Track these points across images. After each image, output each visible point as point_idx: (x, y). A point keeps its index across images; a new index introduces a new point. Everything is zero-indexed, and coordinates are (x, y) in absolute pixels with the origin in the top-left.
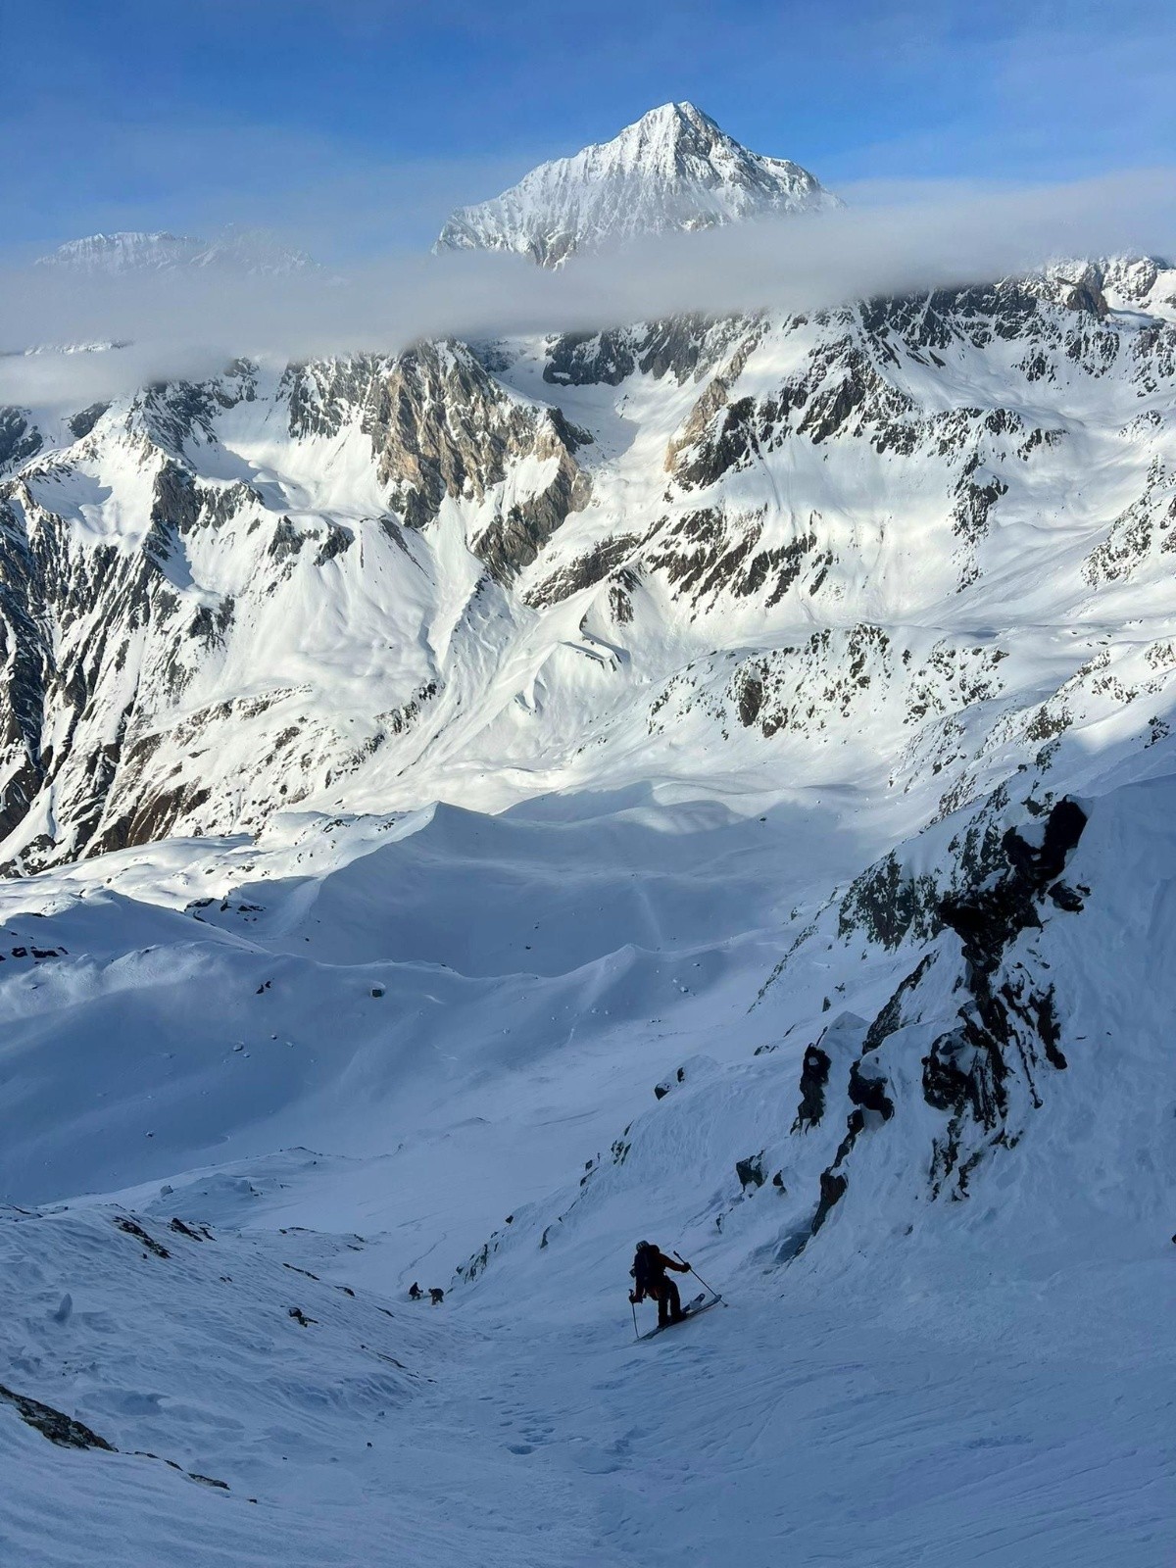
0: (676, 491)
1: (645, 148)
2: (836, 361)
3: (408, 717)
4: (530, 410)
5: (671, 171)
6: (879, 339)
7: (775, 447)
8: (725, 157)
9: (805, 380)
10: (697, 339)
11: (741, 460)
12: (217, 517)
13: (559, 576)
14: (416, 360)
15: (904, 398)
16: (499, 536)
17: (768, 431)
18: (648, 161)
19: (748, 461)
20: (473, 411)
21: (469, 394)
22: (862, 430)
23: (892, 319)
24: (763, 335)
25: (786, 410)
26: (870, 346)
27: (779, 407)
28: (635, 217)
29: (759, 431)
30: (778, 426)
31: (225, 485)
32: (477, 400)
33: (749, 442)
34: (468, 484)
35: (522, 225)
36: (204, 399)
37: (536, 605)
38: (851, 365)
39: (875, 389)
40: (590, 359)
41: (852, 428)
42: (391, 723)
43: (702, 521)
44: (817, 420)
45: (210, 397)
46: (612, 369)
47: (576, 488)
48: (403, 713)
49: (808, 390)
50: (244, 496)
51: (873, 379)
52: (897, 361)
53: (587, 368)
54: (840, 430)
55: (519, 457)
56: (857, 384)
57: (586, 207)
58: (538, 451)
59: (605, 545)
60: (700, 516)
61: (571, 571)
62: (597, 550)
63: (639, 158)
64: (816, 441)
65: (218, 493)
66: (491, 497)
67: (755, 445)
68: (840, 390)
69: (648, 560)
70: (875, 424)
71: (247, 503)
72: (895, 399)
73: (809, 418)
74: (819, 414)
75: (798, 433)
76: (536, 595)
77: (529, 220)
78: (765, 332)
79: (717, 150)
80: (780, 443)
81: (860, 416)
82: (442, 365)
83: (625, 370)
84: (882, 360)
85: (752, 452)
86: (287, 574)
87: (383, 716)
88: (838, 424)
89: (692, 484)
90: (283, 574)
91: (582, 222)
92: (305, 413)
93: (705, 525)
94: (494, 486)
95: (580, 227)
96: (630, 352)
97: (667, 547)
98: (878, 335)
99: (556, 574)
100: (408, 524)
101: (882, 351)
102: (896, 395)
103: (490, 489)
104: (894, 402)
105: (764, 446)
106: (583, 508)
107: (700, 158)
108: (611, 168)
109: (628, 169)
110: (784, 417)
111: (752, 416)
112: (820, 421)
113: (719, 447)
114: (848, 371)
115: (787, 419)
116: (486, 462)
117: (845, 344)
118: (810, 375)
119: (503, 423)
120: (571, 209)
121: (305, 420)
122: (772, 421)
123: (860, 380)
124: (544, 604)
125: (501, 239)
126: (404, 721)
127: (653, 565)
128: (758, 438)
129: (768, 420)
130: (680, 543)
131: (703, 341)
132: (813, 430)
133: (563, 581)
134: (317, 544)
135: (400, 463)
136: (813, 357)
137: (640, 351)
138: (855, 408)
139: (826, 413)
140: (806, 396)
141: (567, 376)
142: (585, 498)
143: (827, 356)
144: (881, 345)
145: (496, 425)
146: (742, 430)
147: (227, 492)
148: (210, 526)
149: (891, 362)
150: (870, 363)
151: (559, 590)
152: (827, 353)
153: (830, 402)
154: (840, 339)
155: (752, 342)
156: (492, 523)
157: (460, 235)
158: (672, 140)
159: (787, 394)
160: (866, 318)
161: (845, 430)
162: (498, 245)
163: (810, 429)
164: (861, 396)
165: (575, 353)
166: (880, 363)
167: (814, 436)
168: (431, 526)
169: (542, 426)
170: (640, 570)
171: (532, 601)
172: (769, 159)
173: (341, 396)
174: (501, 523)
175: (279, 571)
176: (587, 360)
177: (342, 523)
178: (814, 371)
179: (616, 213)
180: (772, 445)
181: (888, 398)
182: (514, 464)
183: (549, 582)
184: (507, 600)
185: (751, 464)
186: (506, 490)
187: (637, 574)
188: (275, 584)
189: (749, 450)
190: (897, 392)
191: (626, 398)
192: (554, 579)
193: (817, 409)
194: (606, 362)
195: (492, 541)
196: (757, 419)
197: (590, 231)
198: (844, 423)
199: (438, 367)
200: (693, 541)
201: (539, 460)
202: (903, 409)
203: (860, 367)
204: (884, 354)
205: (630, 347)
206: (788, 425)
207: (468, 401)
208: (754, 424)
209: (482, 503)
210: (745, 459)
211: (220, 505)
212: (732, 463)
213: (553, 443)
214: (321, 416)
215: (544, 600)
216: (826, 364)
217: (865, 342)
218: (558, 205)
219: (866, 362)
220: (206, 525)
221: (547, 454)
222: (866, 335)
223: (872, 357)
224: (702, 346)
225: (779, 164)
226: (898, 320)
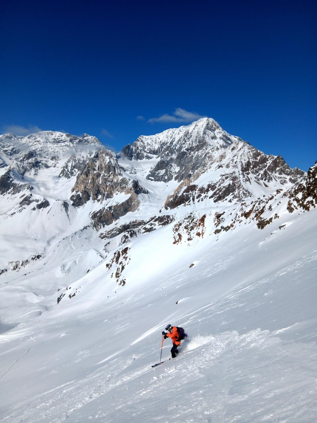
0: (163, 209)
1: (196, 127)
2: (228, 178)
3: (22, 265)
4: (128, 179)
5: (202, 133)
6: (246, 175)
7: (200, 201)
8: (219, 133)
9: (217, 183)
10: (192, 172)
11: (187, 203)
12: (14, 192)
13: (114, 230)
14: (98, 160)
15: (249, 193)
16: (101, 214)
17: (199, 196)
18: (196, 130)
19: (189, 203)
20: (109, 176)
21: (110, 171)
22: (232, 200)
23: (252, 170)
24: (208, 169)
25: (208, 190)
26: (241, 176)
27: (205, 189)
28: (188, 143)
29: (196, 195)
30: (203, 195)
31: (22, 183)
32: (112, 173)
33: (191, 198)
34: (100, 197)
35: (158, 142)
36: (40, 164)
37: (102, 238)
38: (233, 180)
39: (240, 189)
40: (161, 175)
41: (228, 200)
42: (14, 266)
43: (165, 218)
44: (217, 195)
45: (43, 164)
46: (166, 178)
47: (134, 204)
48: (21, 263)
49: (217, 186)
50: (26, 187)
51: (240, 185)
52: (250, 182)
53: (159, 177)
54: (224, 199)
55: (120, 192)
56: (233, 186)
57: (176, 140)
58: (126, 191)
59: (133, 222)
60: (165, 217)
61: (119, 228)
62: (130, 223)
63: (194, 129)
64: (215, 201)
65: (18, 185)
66: (104, 202)
67: (193, 200)
68: (227, 187)
69: (143, 229)
70: (237, 199)
71: (26, 189)
72: (246, 192)
73: (215, 194)
74: (218, 193)
75: (210, 198)
76: (104, 234)
77: (161, 141)
78: (209, 168)
79: (217, 131)
80: (202, 200)
81: (232, 196)
82: (105, 162)
83: (169, 179)
84: (245, 181)
85: (192, 202)
86: (20, 211)
87: (12, 262)
88: (224, 198)
89: (168, 208)
90: (19, 211)
91: (174, 143)
92: (65, 172)
93: (166, 220)
94: (108, 199)
95: (173, 144)
96: (173, 174)
97: (151, 226)
98: (246, 174)
99: (114, 229)
100: (73, 205)
101: (245, 178)
102: (247, 191)
103: (106, 200)
104: (245, 193)
105: (196, 200)
106: (134, 211)
107: (212, 132)
108: (186, 131)
109: (190, 132)
110: (206, 193)
111: (196, 191)
112: (218, 196)
113: (180, 197)
114: (231, 182)
115: (207, 193)
116: (107, 191)
117: (233, 174)
118: (219, 182)
119: (118, 181)
120: (172, 140)
121: (64, 174)
122: (202, 193)
123: (235, 185)
124: (106, 238)
125: (151, 145)
126: (20, 266)
127: (144, 231)
128: (195, 197)
129: (200, 192)
130: (155, 225)
131: (194, 173)
132: (215, 198)
133: (115, 232)
134: (37, 204)
135: (79, 187)
136: (221, 177)
137: (176, 174)
138: (231, 194)
139: (221, 193)
140: (216, 187)
141: (153, 178)
142: (135, 208)
143: (226, 177)
144: (246, 177)
145: (115, 181)
146: (190, 194)
147: (22, 185)
148: (10, 194)
149: (248, 182)
150: (240, 181)
151: (113, 234)
152: (226, 176)
153: (223, 190)
154: (231, 172)
155: (204, 171)
156: (101, 209)
157: (140, 142)
158: (205, 126)
159: (209, 186)
160: (242, 168)
161: (226, 200)
162: (150, 146)
163: (214, 198)
164: (234, 190)
165: (157, 172)
166: (244, 181)
167: (215, 200)
168: (81, 207)
169: (130, 184)
170: (139, 231)
171: (102, 236)
172: (233, 136)
173: (76, 168)
174: (104, 210)
175: (19, 210)
176: (160, 175)
177: (49, 200)
178: (220, 181)
179: (184, 141)
180: (199, 200)
181: (243, 192)
182: (117, 194)
183: (110, 231)
184: (94, 234)
185: (190, 204)
186: (111, 201)
187: (137, 233)
188: (15, 213)
189: (190, 200)
190: (247, 190)
191: (167, 186)
192: (112, 230)
193: (218, 192)
194: (165, 176)
195: (98, 215)
196: (197, 192)
197: (176, 145)
198: (226, 198)
199: (104, 162)
200: (160, 225)
201: (125, 194)
202: (248, 196)
203: (236, 181)
204: (246, 179)
205: (173, 173)
206: (207, 195)
207: (109, 173)
208: (196, 193)
209: (101, 203)
210: (188, 203)
211: (17, 188)
212: (183, 203)
213: (131, 189)
214: (68, 173)
215: (106, 237)
216: (225, 179)
217: (240, 175)
218: (169, 139)
219: (238, 180)
220: (9, 193)
221: (128, 193)
222: (241, 172)
223: (241, 179)
224: (193, 174)
225: (236, 137)
226: (254, 171)
